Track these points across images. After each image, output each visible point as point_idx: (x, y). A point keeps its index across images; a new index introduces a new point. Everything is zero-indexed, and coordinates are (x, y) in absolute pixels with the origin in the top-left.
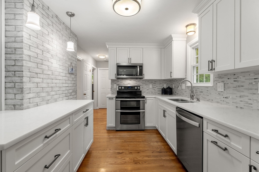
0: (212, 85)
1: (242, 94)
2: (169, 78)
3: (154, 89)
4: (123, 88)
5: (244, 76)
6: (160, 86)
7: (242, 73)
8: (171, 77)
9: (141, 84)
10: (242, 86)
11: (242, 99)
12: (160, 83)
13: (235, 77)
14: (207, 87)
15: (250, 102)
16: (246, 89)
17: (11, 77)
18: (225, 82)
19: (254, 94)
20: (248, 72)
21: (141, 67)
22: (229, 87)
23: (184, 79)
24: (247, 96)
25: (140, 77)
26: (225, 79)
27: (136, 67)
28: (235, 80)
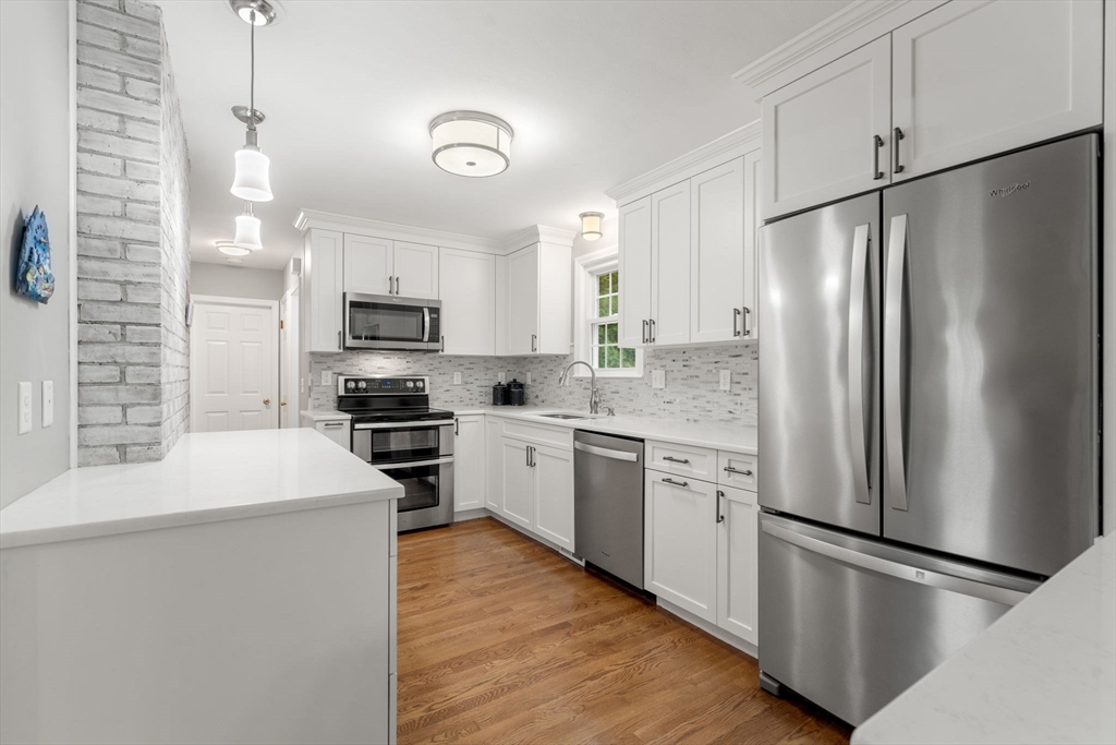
0: (640, 376)
1: (696, 392)
2: (527, 351)
3: (468, 387)
4: (363, 385)
5: (700, 357)
6: (487, 377)
7: (697, 349)
8: (534, 350)
9: (425, 371)
10: (697, 377)
11: (696, 403)
12: (488, 369)
13: (686, 356)
14: (630, 380)
15: (709, 407)
16: (703, 382)
17: (104, 343)
18: (667, 368)
19: (715, 391)
20: (706, 348)
21: (435, 311)
22: (674, 379)
23: (565, 357)
24: (704, 397)
25: (432, 346)
26: (668, 362)
27: (419, 310)
28: (685, 363)
